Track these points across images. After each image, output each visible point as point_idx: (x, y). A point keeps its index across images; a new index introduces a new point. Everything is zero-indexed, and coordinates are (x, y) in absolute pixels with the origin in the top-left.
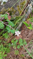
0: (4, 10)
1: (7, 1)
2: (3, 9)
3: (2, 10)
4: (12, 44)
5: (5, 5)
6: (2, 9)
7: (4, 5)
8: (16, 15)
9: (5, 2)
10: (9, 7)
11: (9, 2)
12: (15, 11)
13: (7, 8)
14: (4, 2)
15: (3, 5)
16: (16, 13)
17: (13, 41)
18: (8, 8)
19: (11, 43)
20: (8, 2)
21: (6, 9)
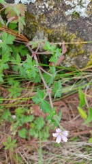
0: (61, 31)
1: (86, 16)
2: (59, 28)
3: (57, 26)
4: (14, 117)
5: (72, 21)
6: (57, 24)
7: (70, 18)
8: (77, 62)
9: (78, 15)
10: (77, 32)
11: (88, 22)
12: (83, 51)
13: (71, 30)
14: (76, 13)
15: (68, 16)
16: (80, 57)
17: (22, 112)
18: (74, 35)
19: (13, 114)
20: (87, 19)
21: (67, 30)
